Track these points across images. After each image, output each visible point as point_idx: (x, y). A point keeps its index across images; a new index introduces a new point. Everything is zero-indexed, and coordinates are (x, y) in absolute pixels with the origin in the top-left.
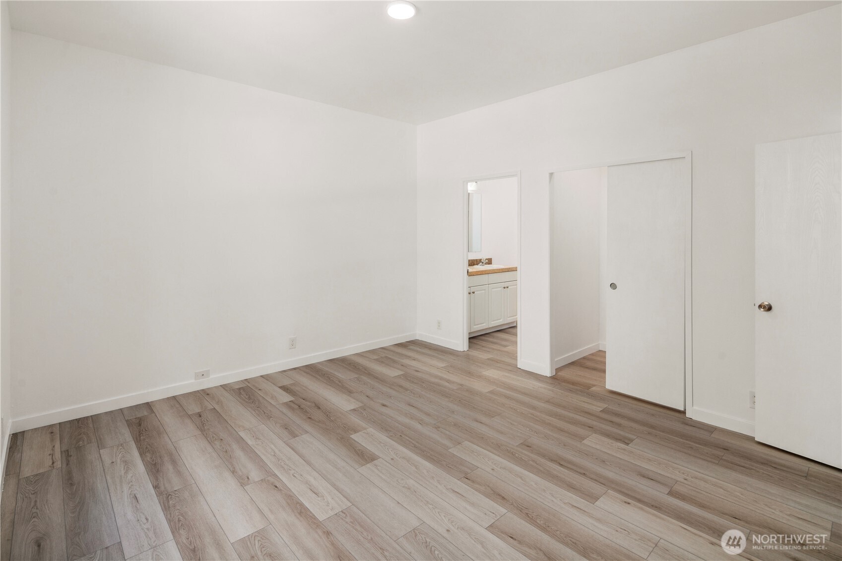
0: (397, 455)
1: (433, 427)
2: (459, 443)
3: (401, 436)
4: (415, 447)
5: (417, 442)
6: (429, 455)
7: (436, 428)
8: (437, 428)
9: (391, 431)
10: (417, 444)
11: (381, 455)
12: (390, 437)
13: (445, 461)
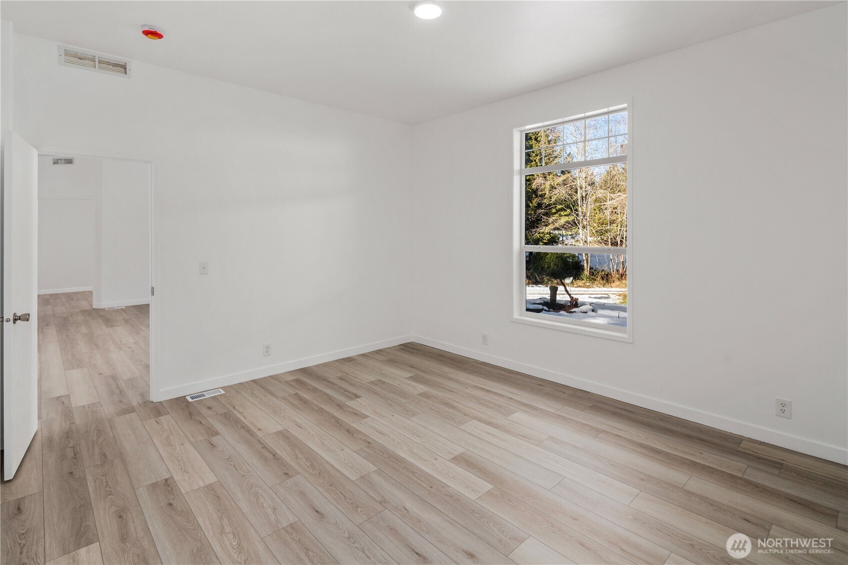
0: (431, 463)
1: (389, 502)
2: (363, 477)
3: (431, 487)
4: (413, 473)
5: (411, 479)
6: (399, 464)
7: (385, 501)
8: (383, 502)
9: (445, 495)
10: (410, 475)
11: (448, 463)
12: (444, 485)
13: (385, 457)
